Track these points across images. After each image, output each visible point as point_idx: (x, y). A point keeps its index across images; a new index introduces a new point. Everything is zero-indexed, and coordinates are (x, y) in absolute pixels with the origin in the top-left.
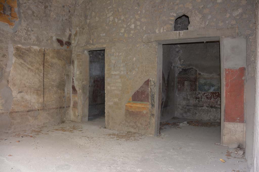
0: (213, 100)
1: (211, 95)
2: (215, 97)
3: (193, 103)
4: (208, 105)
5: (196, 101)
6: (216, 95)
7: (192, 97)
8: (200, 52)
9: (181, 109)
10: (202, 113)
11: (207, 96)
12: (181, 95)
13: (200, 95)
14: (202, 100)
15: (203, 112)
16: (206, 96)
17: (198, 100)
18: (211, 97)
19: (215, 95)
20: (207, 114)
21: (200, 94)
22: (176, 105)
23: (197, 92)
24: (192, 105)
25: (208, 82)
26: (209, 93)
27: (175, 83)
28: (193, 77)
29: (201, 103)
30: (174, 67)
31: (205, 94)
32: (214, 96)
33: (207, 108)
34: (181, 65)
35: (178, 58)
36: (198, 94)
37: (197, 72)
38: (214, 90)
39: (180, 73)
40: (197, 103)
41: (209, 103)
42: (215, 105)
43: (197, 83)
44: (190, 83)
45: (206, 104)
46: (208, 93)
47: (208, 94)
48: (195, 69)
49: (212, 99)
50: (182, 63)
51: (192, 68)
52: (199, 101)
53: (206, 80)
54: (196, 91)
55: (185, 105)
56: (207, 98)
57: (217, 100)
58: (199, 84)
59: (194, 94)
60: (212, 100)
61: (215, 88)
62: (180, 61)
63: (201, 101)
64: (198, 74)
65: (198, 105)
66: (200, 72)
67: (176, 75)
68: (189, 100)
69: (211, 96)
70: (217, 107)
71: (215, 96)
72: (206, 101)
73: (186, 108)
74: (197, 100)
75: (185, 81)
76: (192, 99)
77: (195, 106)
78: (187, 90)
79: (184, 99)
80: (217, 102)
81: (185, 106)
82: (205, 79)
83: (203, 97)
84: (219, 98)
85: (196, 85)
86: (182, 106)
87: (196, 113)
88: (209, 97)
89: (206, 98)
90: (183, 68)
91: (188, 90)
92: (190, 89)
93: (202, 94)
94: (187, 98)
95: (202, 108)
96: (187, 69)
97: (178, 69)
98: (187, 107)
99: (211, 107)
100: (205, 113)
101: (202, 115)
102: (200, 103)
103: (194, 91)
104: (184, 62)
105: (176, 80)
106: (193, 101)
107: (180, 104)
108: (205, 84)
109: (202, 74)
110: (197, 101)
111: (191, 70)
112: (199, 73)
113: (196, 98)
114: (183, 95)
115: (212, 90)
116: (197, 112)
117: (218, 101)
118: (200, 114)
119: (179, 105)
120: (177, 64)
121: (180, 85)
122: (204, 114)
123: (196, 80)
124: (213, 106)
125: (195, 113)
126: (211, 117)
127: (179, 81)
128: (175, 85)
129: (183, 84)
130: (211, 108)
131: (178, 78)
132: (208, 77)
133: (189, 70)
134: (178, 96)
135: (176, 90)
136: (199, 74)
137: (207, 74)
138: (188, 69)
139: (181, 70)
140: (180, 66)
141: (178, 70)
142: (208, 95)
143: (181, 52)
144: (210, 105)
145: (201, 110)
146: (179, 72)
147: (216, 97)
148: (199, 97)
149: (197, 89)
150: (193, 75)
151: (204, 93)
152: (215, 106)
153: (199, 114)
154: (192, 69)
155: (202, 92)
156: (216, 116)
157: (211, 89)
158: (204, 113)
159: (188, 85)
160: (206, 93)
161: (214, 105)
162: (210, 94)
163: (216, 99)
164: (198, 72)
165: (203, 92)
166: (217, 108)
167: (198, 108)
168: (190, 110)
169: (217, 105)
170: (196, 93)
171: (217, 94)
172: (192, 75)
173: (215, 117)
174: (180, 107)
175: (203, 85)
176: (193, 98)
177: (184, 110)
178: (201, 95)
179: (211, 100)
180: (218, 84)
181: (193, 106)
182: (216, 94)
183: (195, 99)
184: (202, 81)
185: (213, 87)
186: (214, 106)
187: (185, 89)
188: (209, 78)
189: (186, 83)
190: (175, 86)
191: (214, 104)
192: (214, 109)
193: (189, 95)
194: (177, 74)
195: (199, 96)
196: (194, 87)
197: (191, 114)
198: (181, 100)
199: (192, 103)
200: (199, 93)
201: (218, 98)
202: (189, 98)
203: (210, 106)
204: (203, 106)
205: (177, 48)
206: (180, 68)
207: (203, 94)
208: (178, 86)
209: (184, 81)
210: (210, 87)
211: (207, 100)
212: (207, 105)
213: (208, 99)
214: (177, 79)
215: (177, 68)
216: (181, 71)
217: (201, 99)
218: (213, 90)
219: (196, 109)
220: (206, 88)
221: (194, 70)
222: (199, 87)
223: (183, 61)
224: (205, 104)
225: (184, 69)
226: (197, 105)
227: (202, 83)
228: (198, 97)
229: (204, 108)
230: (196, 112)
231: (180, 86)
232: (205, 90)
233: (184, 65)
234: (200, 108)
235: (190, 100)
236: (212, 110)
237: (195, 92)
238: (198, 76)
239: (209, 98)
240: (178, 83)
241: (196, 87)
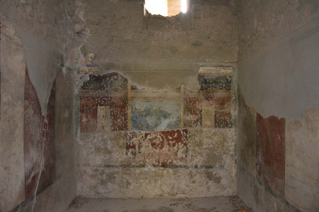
0: (167, 149)
1: (162, 137)
2: (170, 142)
3: (120, 160)
4: (156, 162)
5: (127, 154)
6: (172, 136)
7: (118, 144)
8: (134, 35)
9: (92, 176)
10: (142, 181)
11: (154, 141)
12: (89, 140)
13: (135, 139)
14: (142, 150)
15: (146, 178)
16: (149, 140)
17: (132, 152)
18: (162, 143)
19: (170, 138)
20: (155, 182)
21: (136, 136)
22: (78, 165)
23: (129, 132)
24: (117, 165)
25: (154, 108)
26: (157, 132)
27: (74, 111)
28: (119, 95)
29: (139, 159)
30: (69, 69)
31: (149, 137)
32: (168, 140)
33: (153, 169)
34: (88, 66)
35: (80, 47)
36: (132, 138)
37: (128, 85)
38: (169, 125)
39: (85, 86)
40: (130, 158)
41: (157, 157)
42: (172, 160)
43: (129, 111)
44: (112, 109)
45: (151, 159)
46: (155, 134)
47: (154, 135)
48: (122, 77)
49: (165, 147)
50: (90, 60)
51: (116, 74)
52: (134, 154)
53: (150, 103)
54: (127, 129)
55: (100, 165)
56: (153, 145)
57: (175, 148)
58: (133, 112)
59: (122, 137)
60: (166, 148)
61: (171, 120)
62: (85, 55)
63: (140, 153)
64: (129, 88)
65: (133, 164)
66: (135, 84)
67: (76, 91)
68: (110, 152)
69: (161, 140)
70: (177, 164)
71: (172, 140)
72: (152, 152)
73: (103, 173)
74: (130, 150)
75: (99, 107)
76: (118, 149)
77: (126, 166)
78: (103, 127)
79: (98, 150)
80: (176, 154)
81: (102, 169)
82: (147, 99)
83: (144, 144)
84: (180, 143)
85: (125, 115)
86: (95, 168)
87: (128, 183)
88: (158, 142)
89: (150, 145)
90: (92, 73)
91: (108, 129)
92: (112, 126)
93: (141, 136)
94: (106, 149)
95: (142, 169)
96: (102, 75)
97: (80, 76)
98: (107, 170)
99: (164, 165)
100: (150, 182)
101: (144, 185)
102: (137, 159)
103: (121, 129)
104: (95, 57)
105: (76, 104)
106: (121, 155)
107: (89, 165)
108: (148, 113)
109: (139, 87)
110: (129, 154)
111: (112, 80)
112: (132, 86)
113: (128, 147)
114: (95, 141)
115: (164, 126)
116: (132, 181)
117: (178, 151)
118: (138, 184)
119: (85, 165)
120: (77, 63)
121: (87, 117)
122: (147, 184)
123: (125, 103)
124: (168, 163)
125: (127, 181)
126: (165, 188)
127: (83, 107)
128: (74, 117)
129: (95, 114)
130: (163, 168)
131: (81, 98)
132: (155, 96)
133: (108, 79)
134: (81, 143)
135: (77, 129)
136: (133, 88)
137: (151, 89)
138: (105, 77)
139: (88, 79)
140: (86, 69)
141: (81, 78)
142: (156, 137)
143: (88, 33)
144: (161, 161)
145: (139, 174)
146: (84, 83)
147: (174, 142)
148: (134, 144)
149: (130, 125)
150: (118, 89)
151: (146, 135)
152: (172, 163)
153: (137, 183)
154: (115, 77)
155: (142, 132)
156: (174, 185)
157: (161, 123)
158: (147, 181)
159: (106, 115)
160: (150, 134)
161: (170, 161)
162: (159, 136)
163: (174, 145)
164: (130, 83)
165: (143, 132)
166: (176, 167)
167: (132, 169)
168: (115, 175)
169: (176, 159)
170: (126, 135)
171: (176, 134)
172: (115, 91)
173: (173, 188)
174: (90, 171)
175: (142, 115)
176: (121, 147)
177: (100, 177)
178: (139, 138)
179: (163, 149)
180: (178, 111)
181: (121, 166)
182: (174, 135)
183: (125, 150)
184: (140, 106)
185: (165, 119)
186: (170, 163)
187: (99, 125)
188: (155, 98)
189: (101, 111)
190: (74, 120)
191: (170, 158)
192: (171, 171)
193: (109, 141)
194: (79, 88)
195: (135, 141)
196: (122, 120)
197: (118, 186)
198: (91, 153)
199: (118, 159)
200: (134, 135)
201: (178, 143)
202: (109, 147)
203: (160, 164)
204: (143, 166)
205: (77, 23)
206: (85, 73)
207: (144, 135)
208: (81, 118)
209: (97, 106)
210: (159, 119)
211: (154, 150)
212: (155, 162)
213: (156, 148)
214: (79, 102)
215: (78, 73)
216: (88, 81)
217: (139, 148)
218: (166, 126)
219: (128, 172)
220: (150, 120)
221: (121, 78)
222: (134, 119)
223: (91, 55)
224: (149, 159)
225: (94, 76)
226: (130, 164)
227: (139, 109)
228: (132, 145)
229: (146, 169)
230: (129, 181)
231: (87, 118)
232: (148, 127)
233: (96, 66)
234: (138, 171)
235: (113, 152)
236: (165, 172)
237: (123, 132)
238: (131, 94)
239: (159, 144)
240: (82, 111)
241: (125, 119)
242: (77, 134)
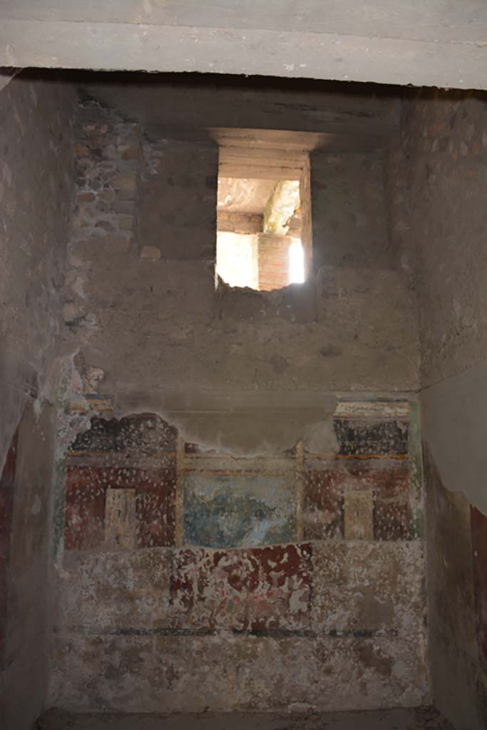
0: (265, 591)
1: (253, 562)
2: (273, 573)
3: (155, 616)
4: (240, 621)
5: (171, 602)
6: (278, 561)
7: (152, 579)
8: (192, 332)
9: (88, 657)
10: (207, 668)
11: (235, 572)
12: (84, 567)
13: (191, 566)
14: (208, 592)
15: (215, 662)
16: (224, 568)
17: (184, 599)
18: (254, 577)
19: (273, 564)
20: (237, 671)
21: (194, 561)
22: (55, 630)
23: (176, 551)
24: (148, 629)
25: (236, 495)
26: (243, 551)
27: (53, 498)
28: (156, 464)
29: (200, 613)
30: (47, 405)
31: (223, 562)
32: (268, 569)
33: (232, 640)
34: (89, 397)
35: (73, 355)
36: (185, 564)
37: (178, 441)
38: (269, 535)
39: (81, 442)
40: (179, 612)
41: (242, 610)
42: (278, 618)
43: (179, 502)
44: (139, 497)
45: (228, 615)
46: (237, 555)
47: (235, 559)
48: (165, 424)
49: (260, 587)
50: (94, 384)
51: (152, 417)
52: (188, 603)
53: (226, 484)
54: (173, 543)
55: (107, 631)
56: (234, 580)
57: (285, 588)
58: (187, 504)
59: (161, 561)
60: (262, 589)
61: (274, 523)
62: (84, 373)
63: (203, 599)
64: (180, 447)
65: (185, 626)
66: (193, 441)
67: (60, 453)
68: (131, 598)
69: (252, 570)
70: (289, 628)
71: (277, 570)
72: (230, 597)
73: (113, 646)
74: (180, 593)
75: (110, 490)
76: (151, 590)
77: (169, 631)
78: (117, 538)
79: (104, 592)
80: (286, 603)
81: (111, 638)
82: (219, 475)
83: (212, 578)
84: (295, 577)
85: (170, 510)
86: (95, 636)
87: (173, 675)
88: (245, 575)
89: (225, 580)
90: (97, 414)
91: (128, 542)
92: (139, 536)
93: (205, 560)
94: (123, 590)
95: (206, 638)
96: (119, 418)
97: (70, 419)
98: (123, 643)
99: (259, 630)
100: (225, 672)
101: (210, 678)
102: (194, 614)
103: (158, 542)
104: (105, 377)
105: (58, 482)
106: (157, 604)
107: (81, 627)
108: (222, 505)
109: (203, 447)
110: (176, 602)
111: (142, 429)
112: (187, 445)
113: (175, 586)
114: (98, 570)
115: (257, 536)
116: (181, 669)
117: (290, 596)
118: (197, 677)
119: (72, 629)
120: (64, 390)
121: (81, 513)
122: (217, 677)
123: (170, 484)
124: (267, 625)
125: (171, 669)
126: (260, 686)
127: (74, 490)
128: (52, 512)
129: (99, 507)
130: (255, 637)
131: (69, 470)
132: (238, 467)
133: (132, 426)
134: (65, 575)
135: (57, 542)
136: (189, 449)
137: (228, 451)
138: (126, 422)
139: (89, 426)
140: (85, 404)
141: (71, 425)
142: (240, 563)
143: (92, 324)
144: (252, 620)
145: (198, 653)
146: (78, 435)
147: (282, 573)
148: (189, 578)
149: (179, 534)
150: (155, 451)
151: (218, 557)
152: (278, 623)
153: (193, 675)
154: (149, 423)
155: (207, 550)
156: (281, 680)
157: (251, 529)
158: (218, 669)
159: (126, 510)
160: (224, 554)
161: (272, 619)
162: (246, 561)
163: (281, 582)
164: (183, 437)
165: (211, 552)
166: (287, 633)
167: (183, 640)
168: (142, 655)
169: (286, 616)
170: (170, 556)
171: (286, 555)
172: (149, 455)
173: (279, 686)
174: (81, 644)
175: (208, 511)
176: (157, 586)
177: (105, 658)
178: (200, 564)
179: (257, 590)
180: (289, 502)
181: (156, 631)
182: (282, 558)
183: (166, 593)
184: (204, 489)
185: (261, 520)
186: (272, 624)
187: (108, 533)
188: (239, 471)
189: (115, 500)
190: (50, 520)
191: (272, 614)
192: (274, 644)
193: (130, 571)
194: (66, 446)
195: (191, 570)
196: (162, 522)
197: (147, 681)
198: (87, 600)
199: (149, 614)
200: (190, 557)
201: (290, 576)
202: (130, 585)
203: (250, 628)
204: (210, 632)
205: (68, 302)
206: (82, 414)
207: (211, 558)
208: (68, 516)
209: (106, 488)
210: (248, 520)
211: (236, 592)
212: (237, 623)
213: (240, 589)
214: (66, 478)
215: (67, 412)
216: (88, 431)
217: (201, 589)
218: (263, 535)
219: (174, 646)
220: (228, 524)
221: (161, 426)
222: (190, 519)
223: (98, 373)
224: (223, 615)
225: (102, 421)
226: (178, 628)
227: (202, 497)
228: (183, 580)
229: (216, 640)
230: (175, 670)
231: (81, 516)
232: (221, 538)
233: (106, 397)
234: (196, 644)
235: (140, 598)
236: (261, 646)
237: (164, 550)
238: (183, 462)
239: (246, 580)
240: (70, 500)
241: (170, 520)
242: (55, 553)
